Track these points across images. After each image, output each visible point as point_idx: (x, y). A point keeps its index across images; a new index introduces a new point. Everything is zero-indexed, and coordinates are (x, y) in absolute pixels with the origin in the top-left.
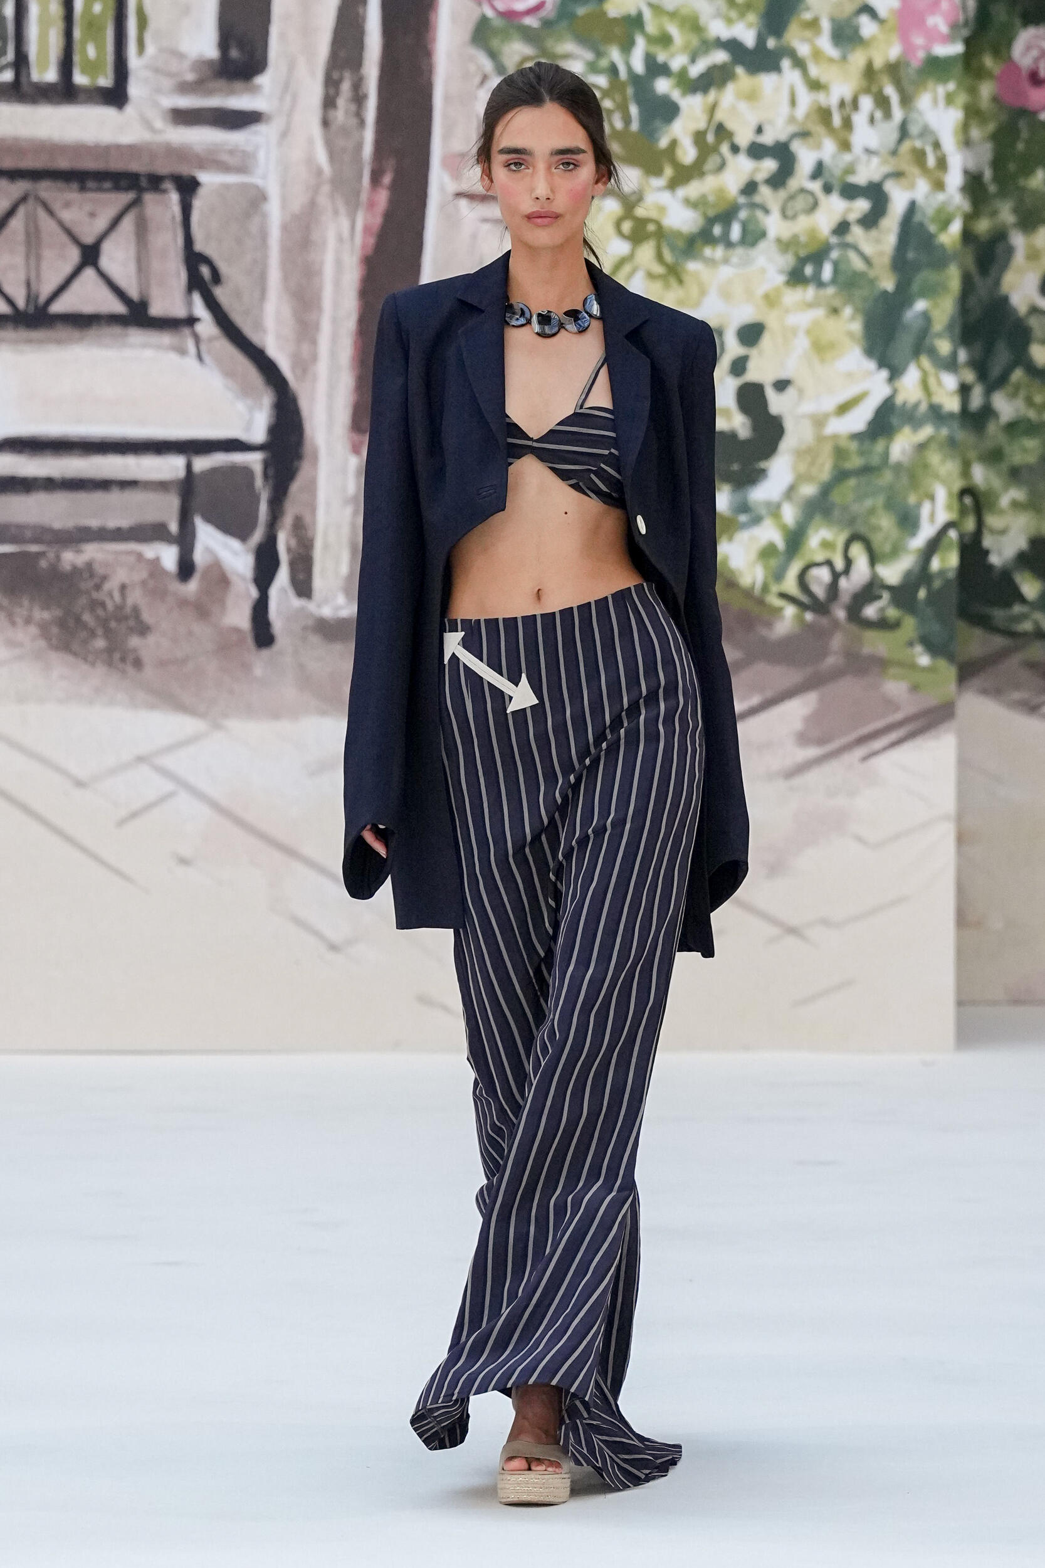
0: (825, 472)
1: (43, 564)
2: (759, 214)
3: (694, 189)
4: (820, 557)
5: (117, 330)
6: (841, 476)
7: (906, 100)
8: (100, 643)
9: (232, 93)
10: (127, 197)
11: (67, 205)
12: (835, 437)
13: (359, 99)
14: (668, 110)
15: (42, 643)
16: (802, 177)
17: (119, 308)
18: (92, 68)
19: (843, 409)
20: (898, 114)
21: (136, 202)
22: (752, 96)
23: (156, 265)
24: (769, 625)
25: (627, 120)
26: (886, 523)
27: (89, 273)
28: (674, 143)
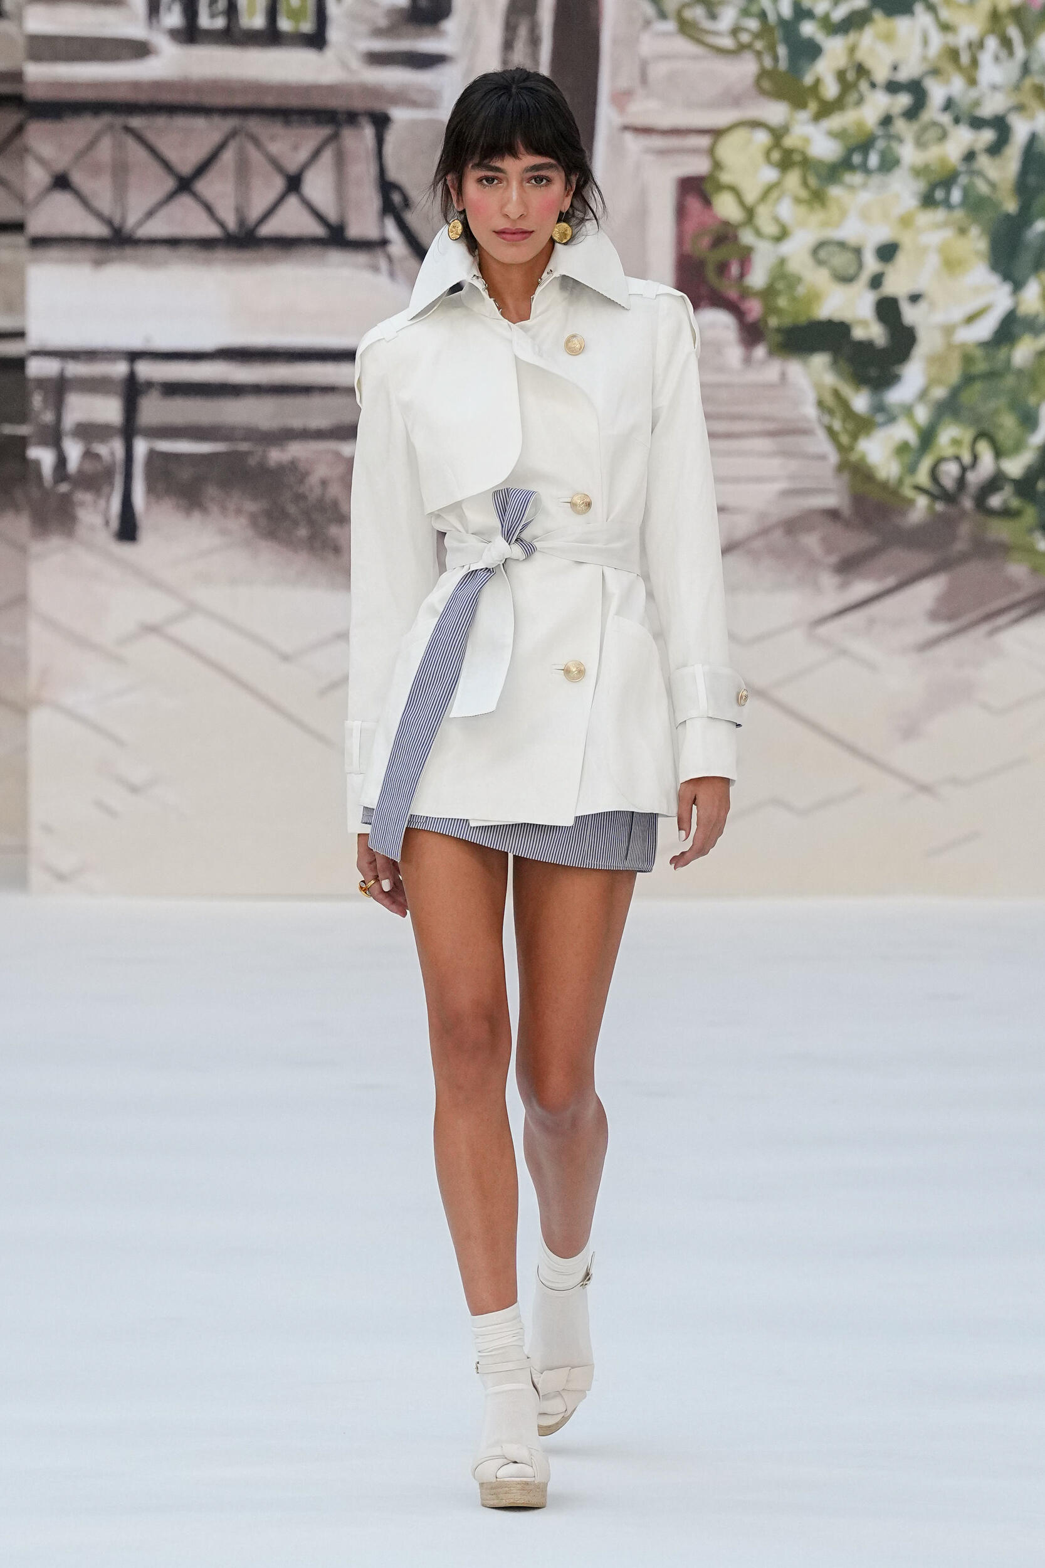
0: (954, 374)
1: (252, 461)
2: (894, 145)
3: (836, 121)
4: (949, 451)
5: (316, 251)
6: (968, 379)
7: (1028, 40)
8: (303, 532)
9: (420, 36)
10: (325, 132)
11: (273, 138)
12: (963, 346)
13: (534, 41)
14: (812, 51)
15: (250, 533)
16: (933, 111)
17: (318, 230)
18: (295, 15)
19: (971, 319)
20: (1020, 52)
21: (335, 137)
22: (888, 38)
23: (353, 193)
24: (903, 513)
25: (776, 59)
26: (1009, 422)
27: (293, 201)
28: (818, 82)
